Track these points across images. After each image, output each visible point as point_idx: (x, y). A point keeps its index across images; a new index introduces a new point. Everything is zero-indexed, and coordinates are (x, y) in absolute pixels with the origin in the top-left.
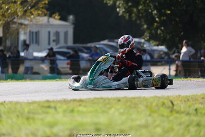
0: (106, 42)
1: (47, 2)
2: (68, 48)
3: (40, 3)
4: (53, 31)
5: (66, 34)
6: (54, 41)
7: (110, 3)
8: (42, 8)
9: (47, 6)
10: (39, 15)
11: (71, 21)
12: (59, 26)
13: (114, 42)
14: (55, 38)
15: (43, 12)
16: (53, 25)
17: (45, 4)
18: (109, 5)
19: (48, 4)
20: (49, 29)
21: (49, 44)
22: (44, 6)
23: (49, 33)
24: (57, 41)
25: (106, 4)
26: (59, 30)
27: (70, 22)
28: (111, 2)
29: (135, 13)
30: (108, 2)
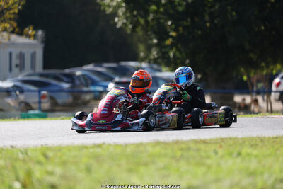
0: (90, 67)
1: (16, 11)
2: (41, 75)
3: (8, 13)
4: (15, 52)
5: (33, 56)
6: (17, 66)
7: (109, 11)
8: (10, 19)
9: (16, 16)
10: (5, 30)
11: (40, 38)
12: (24, 45)
13: (101, 66)
14: (18, 62)
15: (11, 25)
16: (14, 44)
17: (14, 13)
18: (107, 13)
19: (18, 13)
20: (10, 49)
21: (11, 70)
22: (12, 16)
23: (11, 54)
24: (21, 66)
25: (104, 11)
26: (24, 51)
27: (38, 40)
28: (111, 10)
29: (142, 26)
30: (107, 9)
